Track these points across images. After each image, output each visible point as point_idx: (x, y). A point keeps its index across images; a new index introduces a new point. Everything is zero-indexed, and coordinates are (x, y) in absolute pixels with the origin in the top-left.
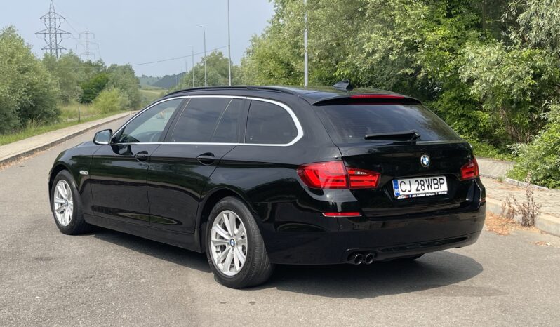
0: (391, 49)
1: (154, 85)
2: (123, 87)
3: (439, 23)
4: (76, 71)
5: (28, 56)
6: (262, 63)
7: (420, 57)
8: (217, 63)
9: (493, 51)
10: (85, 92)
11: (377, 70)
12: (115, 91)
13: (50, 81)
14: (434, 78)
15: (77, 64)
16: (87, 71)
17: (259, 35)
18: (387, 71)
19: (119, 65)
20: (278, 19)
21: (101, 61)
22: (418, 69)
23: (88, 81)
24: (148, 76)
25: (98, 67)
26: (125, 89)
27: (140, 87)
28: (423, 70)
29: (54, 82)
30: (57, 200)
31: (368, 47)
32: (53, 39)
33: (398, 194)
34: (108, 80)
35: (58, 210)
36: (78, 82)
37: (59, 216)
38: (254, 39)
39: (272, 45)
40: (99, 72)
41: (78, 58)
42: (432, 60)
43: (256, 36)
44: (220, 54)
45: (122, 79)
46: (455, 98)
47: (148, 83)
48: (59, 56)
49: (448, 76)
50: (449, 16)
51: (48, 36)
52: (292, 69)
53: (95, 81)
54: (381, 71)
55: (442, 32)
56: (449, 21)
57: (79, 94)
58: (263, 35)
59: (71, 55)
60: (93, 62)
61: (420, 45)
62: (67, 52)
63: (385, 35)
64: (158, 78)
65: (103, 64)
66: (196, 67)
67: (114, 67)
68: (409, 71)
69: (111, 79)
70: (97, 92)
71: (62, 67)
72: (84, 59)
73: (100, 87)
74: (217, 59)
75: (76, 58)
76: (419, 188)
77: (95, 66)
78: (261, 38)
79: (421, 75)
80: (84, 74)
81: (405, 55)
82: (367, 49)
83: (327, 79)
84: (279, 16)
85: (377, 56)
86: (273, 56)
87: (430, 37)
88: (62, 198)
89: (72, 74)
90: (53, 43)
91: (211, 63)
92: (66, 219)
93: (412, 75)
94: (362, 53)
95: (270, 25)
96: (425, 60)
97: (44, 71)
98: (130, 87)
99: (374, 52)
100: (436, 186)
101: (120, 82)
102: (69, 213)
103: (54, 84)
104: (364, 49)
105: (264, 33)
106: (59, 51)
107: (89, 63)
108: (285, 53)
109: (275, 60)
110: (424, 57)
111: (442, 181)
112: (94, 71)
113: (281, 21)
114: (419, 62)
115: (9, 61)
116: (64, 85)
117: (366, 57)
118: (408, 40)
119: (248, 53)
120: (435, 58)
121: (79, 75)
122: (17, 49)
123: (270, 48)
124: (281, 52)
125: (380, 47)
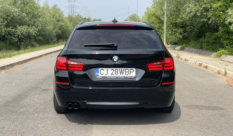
0: (198, 11)
5: (61, 15)
6: (149, 17)
7: (210, 14)
8: (134, 18)
11: (194, 20)
14: (216, 23)
17: (150, 7)
22: (209, 19)
25: (88, 20)
28: (211, 19)
31: (188, 10)
32: (72, 9)
42: (215, 15)
43: (148, 7)
44: (136, 15)
46: (224, 31)
49: (221, 22)
52: (161, 20)
54: (196, 20)
55: (220, 4)
58: (151, 7)
59: (78, 15)
60: (86, 18)
61: (210, 9)
63: (196, 5)
65: (91, 19)
68: (205, 20)
74: (134, 17)
78: (150, 8)
79: (210, 22)
81: (204, 13)
82: (188, 11)
83: (174, 23)
85: (192, 13)
86: (154, 15)
87: (214, 6)
90: (72, 11)
91: (132, 18)
93: (207, 21)
94: (186, 13)
95: (153, 3)
96: (212, 16)
103: (70, 26)
104: (186, 11)
105: (152, 6)
106: (74, 14)
108: (159, 13)
109: (154, 16)
110: (211, 14)
114: (209, 16)
115: (53, 17)
117: (188, 14)
118: (205, 7)
119: (145, 14)
120: (216, 14)
123: (153, 12)
124: (157, 13)
125: (193, 10)
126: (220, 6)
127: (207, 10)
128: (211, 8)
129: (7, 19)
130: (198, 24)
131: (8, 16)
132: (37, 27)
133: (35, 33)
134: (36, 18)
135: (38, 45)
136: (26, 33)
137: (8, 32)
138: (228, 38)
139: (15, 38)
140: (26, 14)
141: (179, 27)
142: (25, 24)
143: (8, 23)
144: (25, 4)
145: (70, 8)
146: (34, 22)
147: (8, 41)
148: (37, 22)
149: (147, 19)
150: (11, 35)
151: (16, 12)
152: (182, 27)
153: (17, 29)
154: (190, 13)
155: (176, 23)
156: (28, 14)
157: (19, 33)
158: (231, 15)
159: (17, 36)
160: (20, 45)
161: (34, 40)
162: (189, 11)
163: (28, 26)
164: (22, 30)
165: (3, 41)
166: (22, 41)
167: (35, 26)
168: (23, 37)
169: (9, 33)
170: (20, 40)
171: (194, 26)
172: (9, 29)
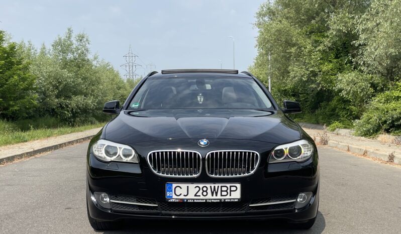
3: (330, 62)
28: (320, 85)
42: (326, 81)
56: (335, 60)
61: (319, 73)
110: (321, 79)
114: (318, 82)
118: (312, 71)
125: (298, 74)
126: (331, 69)
127: (315, 74)
128: (320, 71)
129: (57, 88)
130: (312, 91)
131: (59, 82)
132: (97, 98)
133: (94, 105)
134: (93, 85)
135: (97, 122)
136: (83, 105)
137: (60, 104)
138: (345, 108)
139: (68, 112)
140: (82, 80)
141: (289, 95)
142: (81, 93)
143: (60, 92)
144: (79, 67)
145: (128, 67)
146: (93, 91)
147: (58, 117)
148: (96, 91)
150: (63, 108)
151: (70, 78)
152: (294, 95)
153: (71, 100)
154: (295, 77)
155: (285, 90)
156: (84, 79)
157: (74, 104)
158: (341, 80)
159: (71, 109)
160: (74, 121)
161: (91, 115)
162: (293, 75)
163: (85, 96)
164: (77, 101)
165: (53, 116)
166: (77, 117)
167: (94, 95)
168: (79, 111)
169: (61, 106)
170: (75, 115)
171: (307, 94)
172: (62, 100)
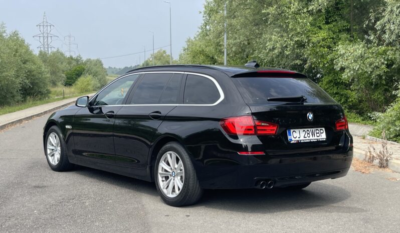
0: (286, 47)
1: (117, 74)
2: (95, 75)
4: (62, 63)
5: (28, 52)
6: (194, 57)
7: (307, 52)
8: (162, 58)
9: (358, 48)
10: (68, 78)
11: (276, 61)
12: (89, 77)
13: (43, 69)
14: (316, 67)
15: (63, 58)
16: (70, 63)
17: (192, 38)
18: (283, 62)
19: (92, 59)
20: (206, 26)
21: (79, 56)
22: (305, 61)
23: (70, 70)
24: (113, 67)
25: (77, 60)
26: (96, 76)
27: (107, 75)
29: (46, 70)
30: (49, 147)
31: (269, 45)
32: (46, 40)
33: (291, 140)
34: (84, 70)
35: (50, 154)
36: (63, 71)
37: (50, 158)
38: (189, 41)
39: (201, 45)
40: (77, 64)
41: (63, 54)
43: (190, 38)
44: (164, 52)
45: (95, 69)
46: (331, 81)
47: (113, 72)
48: (50, 52)
49: (326, 65)
50: (327, 23)
51: (42, 38)
52: (215, 62)
53: (75, 70)
54: (279, 62)
55: (323, 34)
57: (63, 79)
58: (195, 38)
59: (58, 51)
60: (73, 57)
62: (55, 50)
63: (282, 36)
64: (120, 69)
65: (81, 58)
66: (147, 61)
67: (89, 61)
68: (298, 62)
69: (87, 69)
70: (76, 78)
71: (52, 60)
72: (68, 55)
73: (79, 74)
74: (162, 56)
75: (62, 54)
76: (306, 136)
77: (75, 60)
78: (194, 40)
79: (307, 65)
80: (67, 65)
81: (296, 51)
82: (269, 47)
84: (206, 24)
85: (276, 51)
86: (202, 52)
87: (314, 40)
88: (53, 145)
89: (59, 65)
90: (46, 44)
91: (158, 58)
92: (55, 160)
93: (301, 65)
94: (265, 49)
95: (200, 31)
96: (310, 55)
97: (39, 62)
98: (100, 75)
99: (274, 49)
100: (318, 135)
101: (93, 71)
102: (57, 156)
103: (46, 72)
104: (267, 47)
105: (196, 36)
106: (49, 49)
107: (71, 58)
108: (210, 50)
109: (203, 55)
111: (322, 131)
112: (74, 63)
113: (208, 27)
115: (15, 55)
116: (53, 73)
117: (268, 52)
119: (184, 50)
121: (64, 66)
122: (20, 46)
123: (200, 47)
124: (207, 49)
149: (190, 59)
